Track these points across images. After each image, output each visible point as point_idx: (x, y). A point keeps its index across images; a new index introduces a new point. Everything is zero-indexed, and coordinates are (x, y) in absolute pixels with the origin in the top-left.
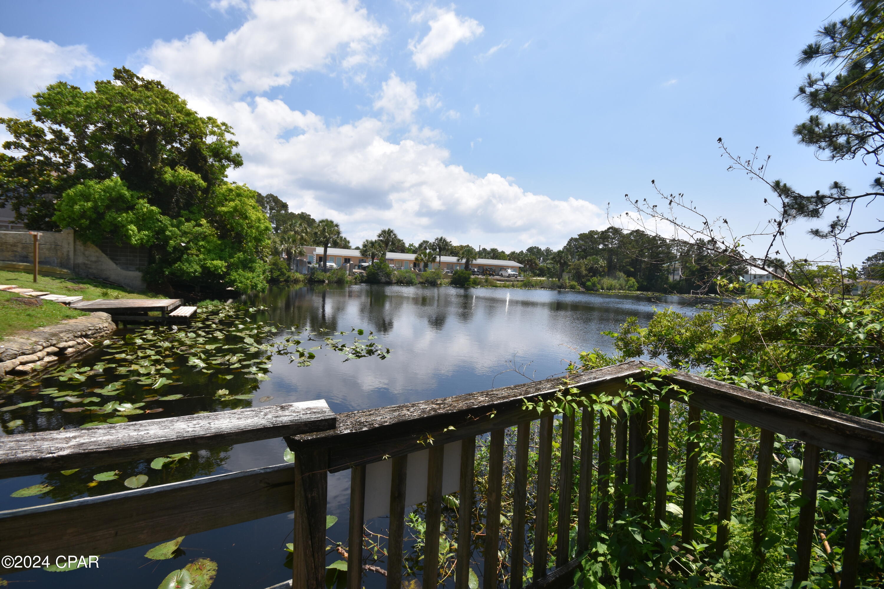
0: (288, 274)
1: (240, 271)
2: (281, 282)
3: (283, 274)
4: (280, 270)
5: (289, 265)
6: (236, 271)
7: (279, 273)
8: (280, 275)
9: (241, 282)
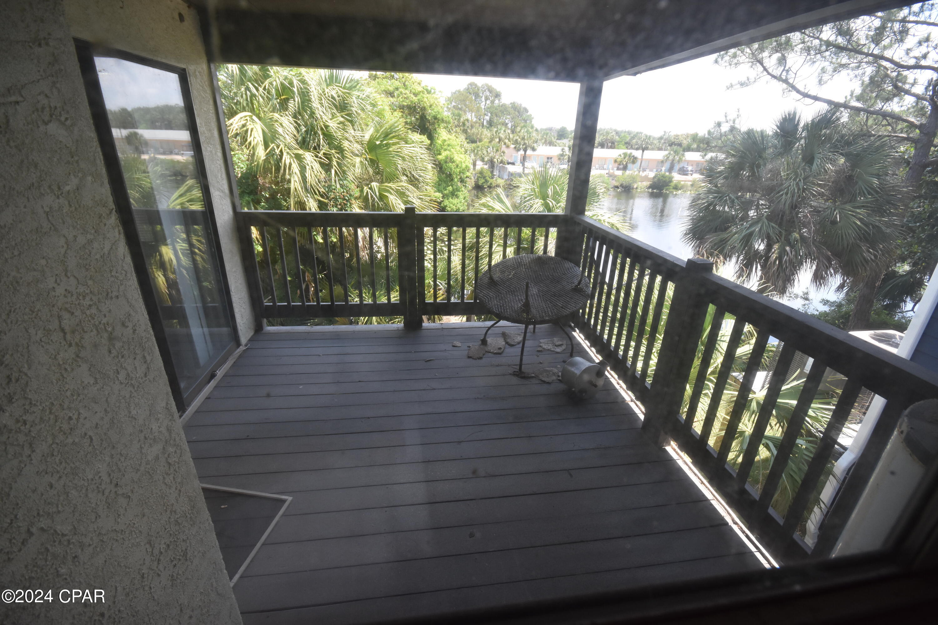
0: (491, 181)
1: (450, 199)
2: (485, 188)
3: (486, 181)
4: (484, 177)
5: (492, 172)
6: (448, 199)
7: (483, 181)
8: (484, 183)
9: (450, 207)
